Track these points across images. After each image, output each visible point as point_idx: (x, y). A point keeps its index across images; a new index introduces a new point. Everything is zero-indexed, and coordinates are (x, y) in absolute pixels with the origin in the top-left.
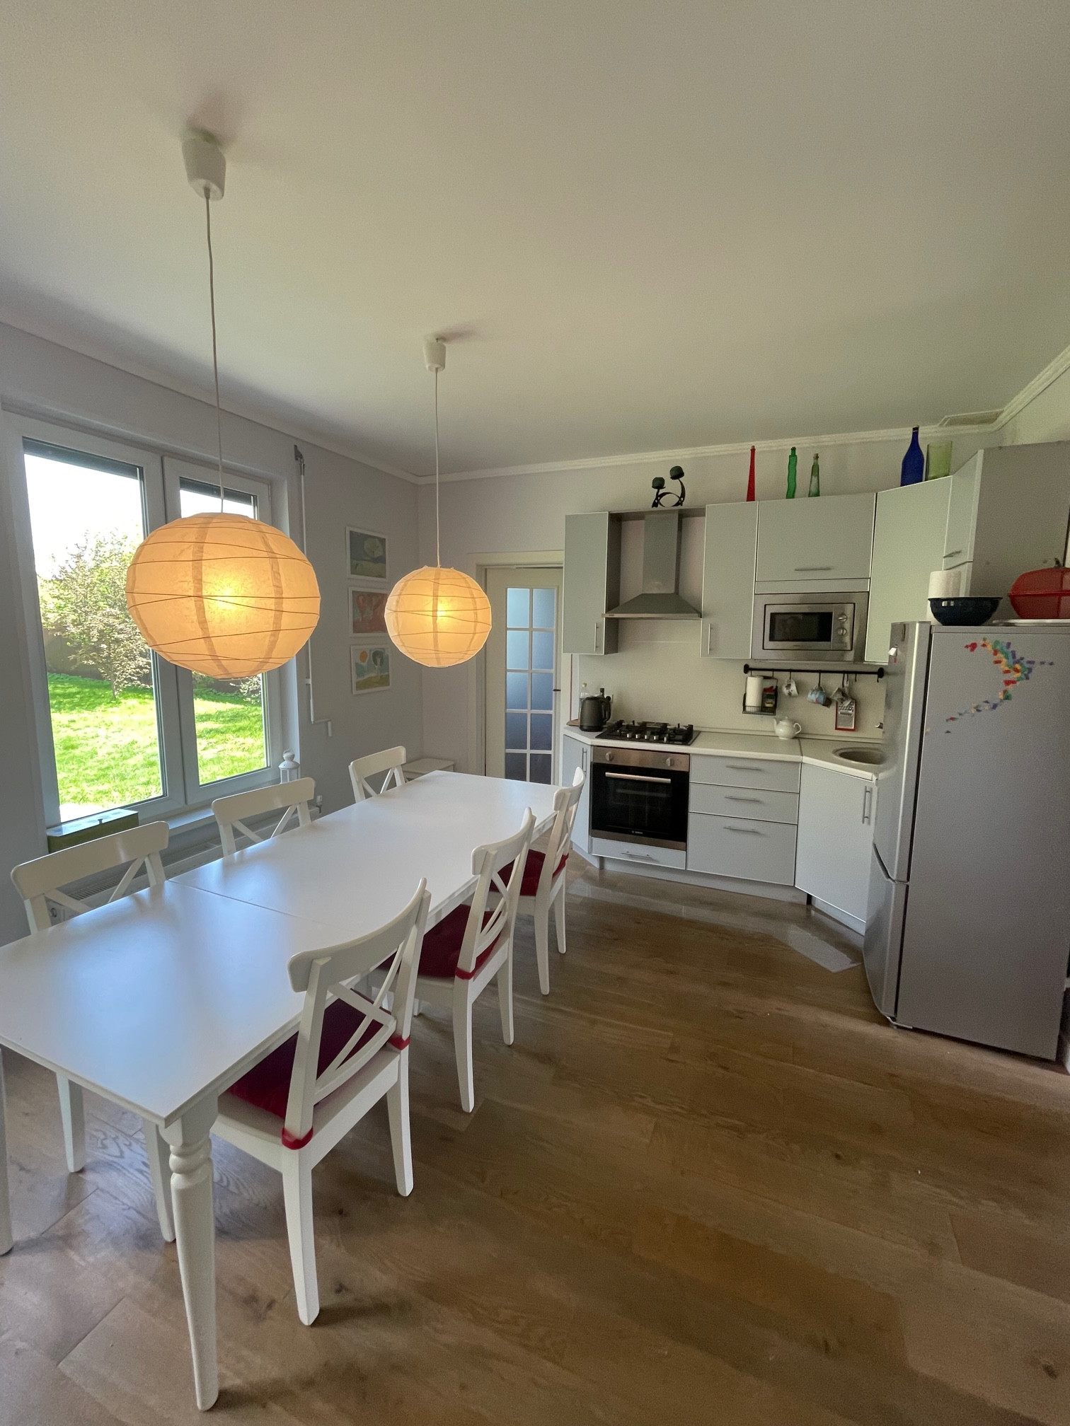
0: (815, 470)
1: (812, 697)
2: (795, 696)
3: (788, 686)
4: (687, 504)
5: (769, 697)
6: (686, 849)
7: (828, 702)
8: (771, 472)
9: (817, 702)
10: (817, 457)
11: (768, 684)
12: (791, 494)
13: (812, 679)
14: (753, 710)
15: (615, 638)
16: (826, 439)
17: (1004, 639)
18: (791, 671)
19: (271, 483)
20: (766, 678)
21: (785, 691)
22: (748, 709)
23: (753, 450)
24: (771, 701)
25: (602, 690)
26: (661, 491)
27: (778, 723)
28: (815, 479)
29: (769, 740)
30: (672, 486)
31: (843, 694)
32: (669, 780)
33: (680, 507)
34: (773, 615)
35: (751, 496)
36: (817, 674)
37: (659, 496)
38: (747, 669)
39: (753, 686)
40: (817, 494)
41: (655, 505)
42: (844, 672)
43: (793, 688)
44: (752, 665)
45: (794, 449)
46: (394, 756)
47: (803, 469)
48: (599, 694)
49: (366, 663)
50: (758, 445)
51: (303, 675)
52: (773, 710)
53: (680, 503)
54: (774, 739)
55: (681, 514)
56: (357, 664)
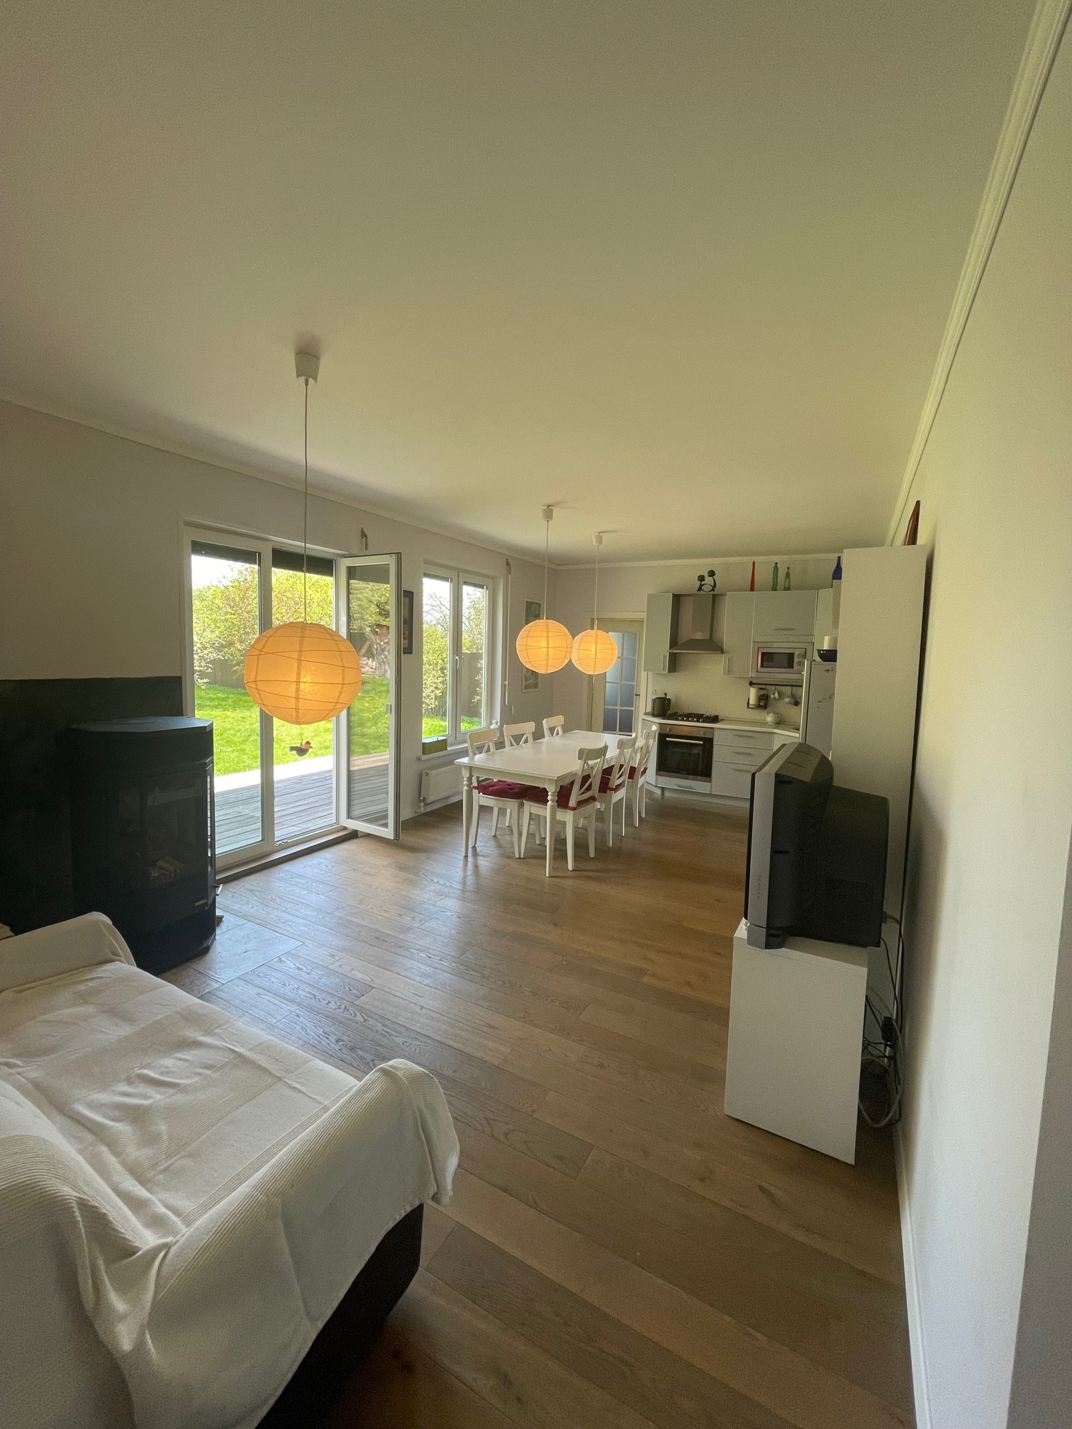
0: (788, 575)
1: (787, 700)
2: (778, 700)
3: (774, 694)
4: (717, 591)
5: (762, 699)
6: (711, 782)
7: (797, 704)
8: (763, 576)
9: (790, 703)
10: (789, 568)
11: (763, 692)
12: (774, 589)
13: (787, 690)
14: (753, 706)
15: (674, 664)
16: (794, 557)
18: (776, 685)
19: (493, 578)
20: (760, 689)
21: (772, 696)
22: (750, 706)
23: (754, 563)
24: (764, 702)
25: (666, 694)
26: (703, 583)
27: (767, 714)
28: (788, 580)
29: (761, 723)
30: (708, 580)
32: (703, 742)
33: (712, 592)
34: (762, 653)
35: (752, 589)
36: (790, 688)
37: (701, 585)
38: (751, 684)
39: (753, 694)
40: (788, 589)
41: (699, 590)
43: (776, 695)
44: (753, 681)
45: (776, 563)
46: (558, 720)
47: (781, 574)
48: (663, 696)
49: (528, 675)
50: (756, 559)
51: (504, 679)
52: (765, 707)
53: (713, 590)
54: (764, 724)
55: (714, 596)
56: (525, 675)
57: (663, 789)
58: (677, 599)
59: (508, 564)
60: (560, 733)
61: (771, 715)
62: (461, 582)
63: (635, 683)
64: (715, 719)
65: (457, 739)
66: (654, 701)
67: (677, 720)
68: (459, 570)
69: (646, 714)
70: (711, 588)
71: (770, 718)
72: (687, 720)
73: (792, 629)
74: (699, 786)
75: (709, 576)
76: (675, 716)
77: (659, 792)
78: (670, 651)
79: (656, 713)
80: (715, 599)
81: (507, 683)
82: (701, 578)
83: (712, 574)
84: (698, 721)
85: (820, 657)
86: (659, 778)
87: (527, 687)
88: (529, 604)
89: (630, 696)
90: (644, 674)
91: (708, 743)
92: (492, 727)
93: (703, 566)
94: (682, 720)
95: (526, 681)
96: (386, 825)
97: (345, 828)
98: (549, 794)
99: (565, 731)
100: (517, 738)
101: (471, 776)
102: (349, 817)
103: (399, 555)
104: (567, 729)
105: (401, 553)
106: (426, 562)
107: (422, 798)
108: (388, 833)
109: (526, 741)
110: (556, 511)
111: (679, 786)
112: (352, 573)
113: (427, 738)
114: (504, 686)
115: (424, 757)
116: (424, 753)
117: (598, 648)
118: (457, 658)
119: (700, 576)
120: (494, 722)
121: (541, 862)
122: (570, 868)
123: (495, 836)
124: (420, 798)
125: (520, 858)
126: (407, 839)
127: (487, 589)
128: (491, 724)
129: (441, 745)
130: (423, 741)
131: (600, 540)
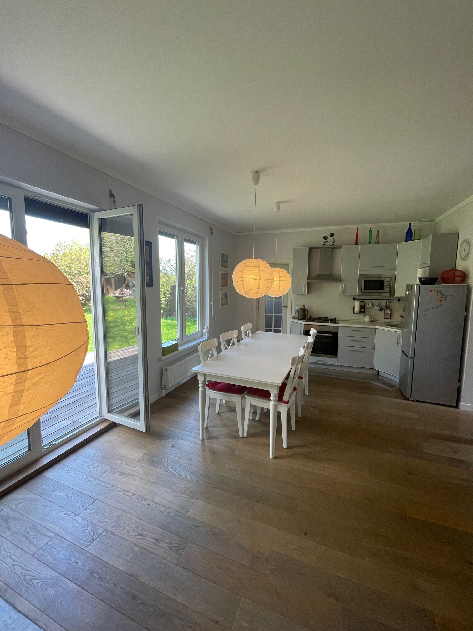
0: (378, 235)
1: (377, 308)
2: (371, 308)
3: (369, 305)
4: (335, 245)
5: (362, 308)
6: (337, 358)
7: (382, 310)
8: (363, 235)
9: (379, 310)
10: (378, 231)
11: (362, 304)
12: (370, 243)
13: (376, 302)
14: (357, 312)
15: (309, 288)
16: (380, 225)
17: (439, 289)
18: (369, 299)
19: (202, 237)
20: (361, 302)
21: (368, 306)
22: (355, 312)
23: (358, 228)
24: (363, 310)
25: (304, 306)
26: (326, 240)
27: (365, 317)
28: (378, 238)
29: (363, 322)
30: (330, 238)
31: (387, 307)
32: (332, 335)
33: (332, 246)
34: (365, 281)
35: (357, 243)
36: (378, 301)
37: (325, 242)
38: (354, 299)
39: (357, 305)
40: (378, 243)
41: (324, 245)
42: (387, 300)
43: (370, 305)
44: (355, 298)
45: (371, 228)
46: (249, 326)
47: (374, 233)
48: (303, 307)
49: (223, 297)
50: (359, 226)
51: (210, 301)
52: (364, 312)
53: (333, 244)
55: (333, 248)
56: (221, 297)
58: (310, 249)
59: (211, 229)
61: (367, 317)
62: (183, 239)
64: (334, 321)
65: (184, 341)
66: (298, 311)
67: (315, 322)
68: (181, 231)
69: (292, 319)
71: (367, 319)
73: (383, 267)
74: (329, 360)
75: (331, 236)
76: (311, 319)
78: (308, 281)
79: (300, 317)
81: (212, 303)
82: (325, 238)
85: (420, 282)
87: (222, 305)
88: (223, 255)
89: (280, 307)
91: (335, 335)
92: (204, 331)
93: (326, 230)
95: (222, 301)
96: (139, 419)
98: (271, 394)
100: (228, 342)
101: (205, 380)
102: (109, 411)
105: (142, 205)
106: (161, 223)
111: (318, 361)
114: (210, 305)
115: (164, 358)
116: (163, 354)
117: (281, 280)
118: (182, 288)
119: (330, 234)
120: (205, 327)
122: (285, 446)
124: (162, 386)
125: (243, 437)
127: (198, 244)
128: (203, 329)
129: (174, 348)
130: (162, 347)
131: (278, 208)
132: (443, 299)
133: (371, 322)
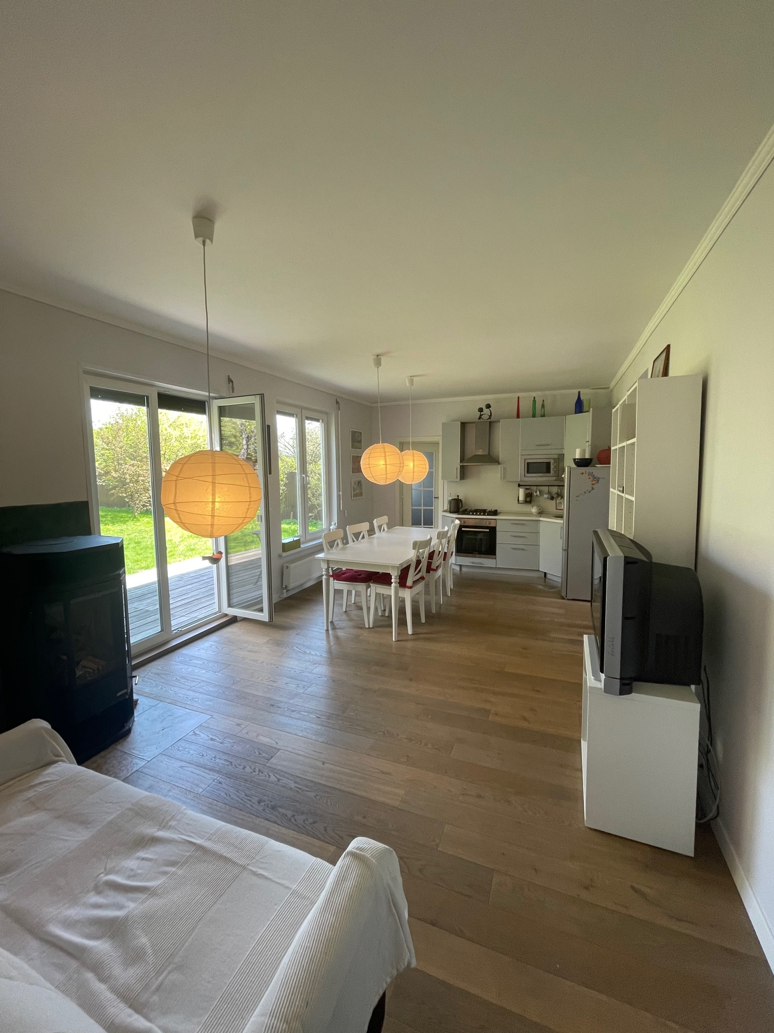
0: (543, 406)
1: (546, 496)
2: (539, 496)
3: (536, 492)
4: (493, 419)
5: (528, 496)
6: (495, 559)
7: (552, 498)
8: (526, 406)
9: (548, 498)
10: (543, 401)
11: (528, 491)
12: (534, 416)
13: (545, 489)
14: (522, 502)
15: (464, 474)
16: (547, 393)
17: (591, 471)
18: (537, 486)
19: (327, 413)
20: (527, 489)
21: (535, 494)
22: (520, 502)
23: (519, 398)
24: (529, 499)
25: (458, 496)
26: (482, 413)
27: (532, 507)
28: (543, 410)
30: (486, 411)
31: (558, 495)
32: (488, 530)
33: (489, 420)
34: (528, 463)
35: (518, 417)
36: (547, 487)
37: (481, 415)
38: (519, 485)
39: (521, 493)
40: (544, 416)
41: (479, 418)
42: (558, 486)
43: (538, 493)
44: (521, 484)
45: (534, 397)
46: (385, 519)
47: (539, 405)
48: (456, 498)
49: (355, 487)
50: (520, 395)
51: (338, 490)
52: (530, 502)
53: (490, 418)
54: (531, 514)
55: (490, 423)
56: (353, 487)
57: (461, 566)
58: (463, 425)
59: (337, 402)
60: (386, 529)
61: (534, 507)
62: (304, 417)
63: (433, 489)
64: (495, 513)
65: (307, 539)
66: (450, 502)
67: (469, 514)
68: (302, 408)
69: (444, 511)
70: (488, 417)
71: (534, 510)
72: (476, 515)
73: (549, 445)
74: (487, 562)
75: (487, 408)
76: (465, 512)
77: (458, 568)
78: (461, 464)
79: (452, 509)
80: (491, 424)
81: (341, 493)
82: (481, 410)
83: (488, 406)
84: (484, 515)
85: (575, 464)
86: (458, 557)
87: (355, 496)
88: (354, 433)
89: (430, 499)
90: (441, 482)
91: (493, 530)
92: (331, 527)
93: (481, 400)
94: (473, 514)
95: (354, 491)
96: (261, 610)
97: (226, 615)
98: (392, 577)
99: (388, 528)
100: (357, 535)
101: (328, 567)
102: (230, 605)
103: (262, 396)
104: (390, 526)
105: (263, 394)
106: (278, 402)
107: (284, 586)
108: (264, 616)
109: (363, 537)
110: (383, 359)
111: (473, 563)
112: (222, 411)
113: (286, 539)
114: (339, 496)
115: (284, 554)
116: (284, 551)
117: (415, 464)
118: (304, 476)
119: (480, 408)
120: (333, 523)
121: (388, 630)
122: (410, 631)
123: (346, 612)
124: (283, 587)
125: (369, 628)
126: (278, 620)
127: (322, 421)
128: (330, 525)
129: (296, 544)
130: (283, 541)
131: (412, 382)
132: (594, 482)
133: (539, 513)
